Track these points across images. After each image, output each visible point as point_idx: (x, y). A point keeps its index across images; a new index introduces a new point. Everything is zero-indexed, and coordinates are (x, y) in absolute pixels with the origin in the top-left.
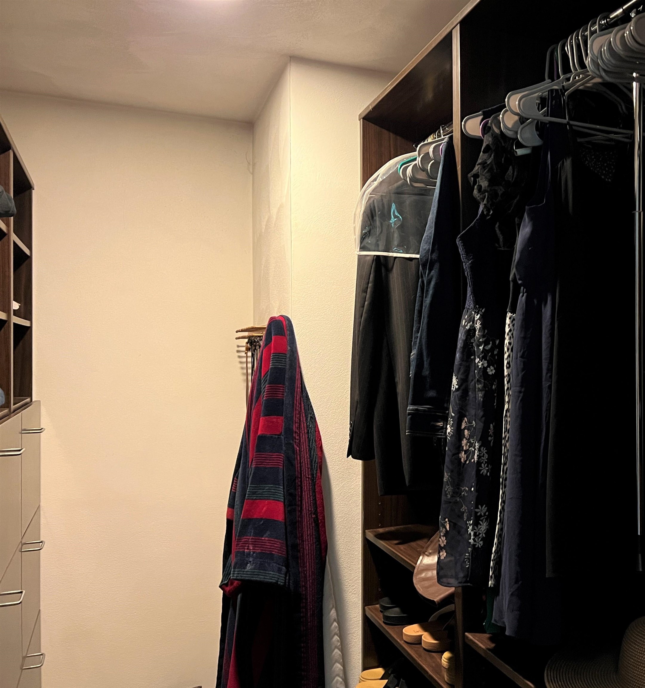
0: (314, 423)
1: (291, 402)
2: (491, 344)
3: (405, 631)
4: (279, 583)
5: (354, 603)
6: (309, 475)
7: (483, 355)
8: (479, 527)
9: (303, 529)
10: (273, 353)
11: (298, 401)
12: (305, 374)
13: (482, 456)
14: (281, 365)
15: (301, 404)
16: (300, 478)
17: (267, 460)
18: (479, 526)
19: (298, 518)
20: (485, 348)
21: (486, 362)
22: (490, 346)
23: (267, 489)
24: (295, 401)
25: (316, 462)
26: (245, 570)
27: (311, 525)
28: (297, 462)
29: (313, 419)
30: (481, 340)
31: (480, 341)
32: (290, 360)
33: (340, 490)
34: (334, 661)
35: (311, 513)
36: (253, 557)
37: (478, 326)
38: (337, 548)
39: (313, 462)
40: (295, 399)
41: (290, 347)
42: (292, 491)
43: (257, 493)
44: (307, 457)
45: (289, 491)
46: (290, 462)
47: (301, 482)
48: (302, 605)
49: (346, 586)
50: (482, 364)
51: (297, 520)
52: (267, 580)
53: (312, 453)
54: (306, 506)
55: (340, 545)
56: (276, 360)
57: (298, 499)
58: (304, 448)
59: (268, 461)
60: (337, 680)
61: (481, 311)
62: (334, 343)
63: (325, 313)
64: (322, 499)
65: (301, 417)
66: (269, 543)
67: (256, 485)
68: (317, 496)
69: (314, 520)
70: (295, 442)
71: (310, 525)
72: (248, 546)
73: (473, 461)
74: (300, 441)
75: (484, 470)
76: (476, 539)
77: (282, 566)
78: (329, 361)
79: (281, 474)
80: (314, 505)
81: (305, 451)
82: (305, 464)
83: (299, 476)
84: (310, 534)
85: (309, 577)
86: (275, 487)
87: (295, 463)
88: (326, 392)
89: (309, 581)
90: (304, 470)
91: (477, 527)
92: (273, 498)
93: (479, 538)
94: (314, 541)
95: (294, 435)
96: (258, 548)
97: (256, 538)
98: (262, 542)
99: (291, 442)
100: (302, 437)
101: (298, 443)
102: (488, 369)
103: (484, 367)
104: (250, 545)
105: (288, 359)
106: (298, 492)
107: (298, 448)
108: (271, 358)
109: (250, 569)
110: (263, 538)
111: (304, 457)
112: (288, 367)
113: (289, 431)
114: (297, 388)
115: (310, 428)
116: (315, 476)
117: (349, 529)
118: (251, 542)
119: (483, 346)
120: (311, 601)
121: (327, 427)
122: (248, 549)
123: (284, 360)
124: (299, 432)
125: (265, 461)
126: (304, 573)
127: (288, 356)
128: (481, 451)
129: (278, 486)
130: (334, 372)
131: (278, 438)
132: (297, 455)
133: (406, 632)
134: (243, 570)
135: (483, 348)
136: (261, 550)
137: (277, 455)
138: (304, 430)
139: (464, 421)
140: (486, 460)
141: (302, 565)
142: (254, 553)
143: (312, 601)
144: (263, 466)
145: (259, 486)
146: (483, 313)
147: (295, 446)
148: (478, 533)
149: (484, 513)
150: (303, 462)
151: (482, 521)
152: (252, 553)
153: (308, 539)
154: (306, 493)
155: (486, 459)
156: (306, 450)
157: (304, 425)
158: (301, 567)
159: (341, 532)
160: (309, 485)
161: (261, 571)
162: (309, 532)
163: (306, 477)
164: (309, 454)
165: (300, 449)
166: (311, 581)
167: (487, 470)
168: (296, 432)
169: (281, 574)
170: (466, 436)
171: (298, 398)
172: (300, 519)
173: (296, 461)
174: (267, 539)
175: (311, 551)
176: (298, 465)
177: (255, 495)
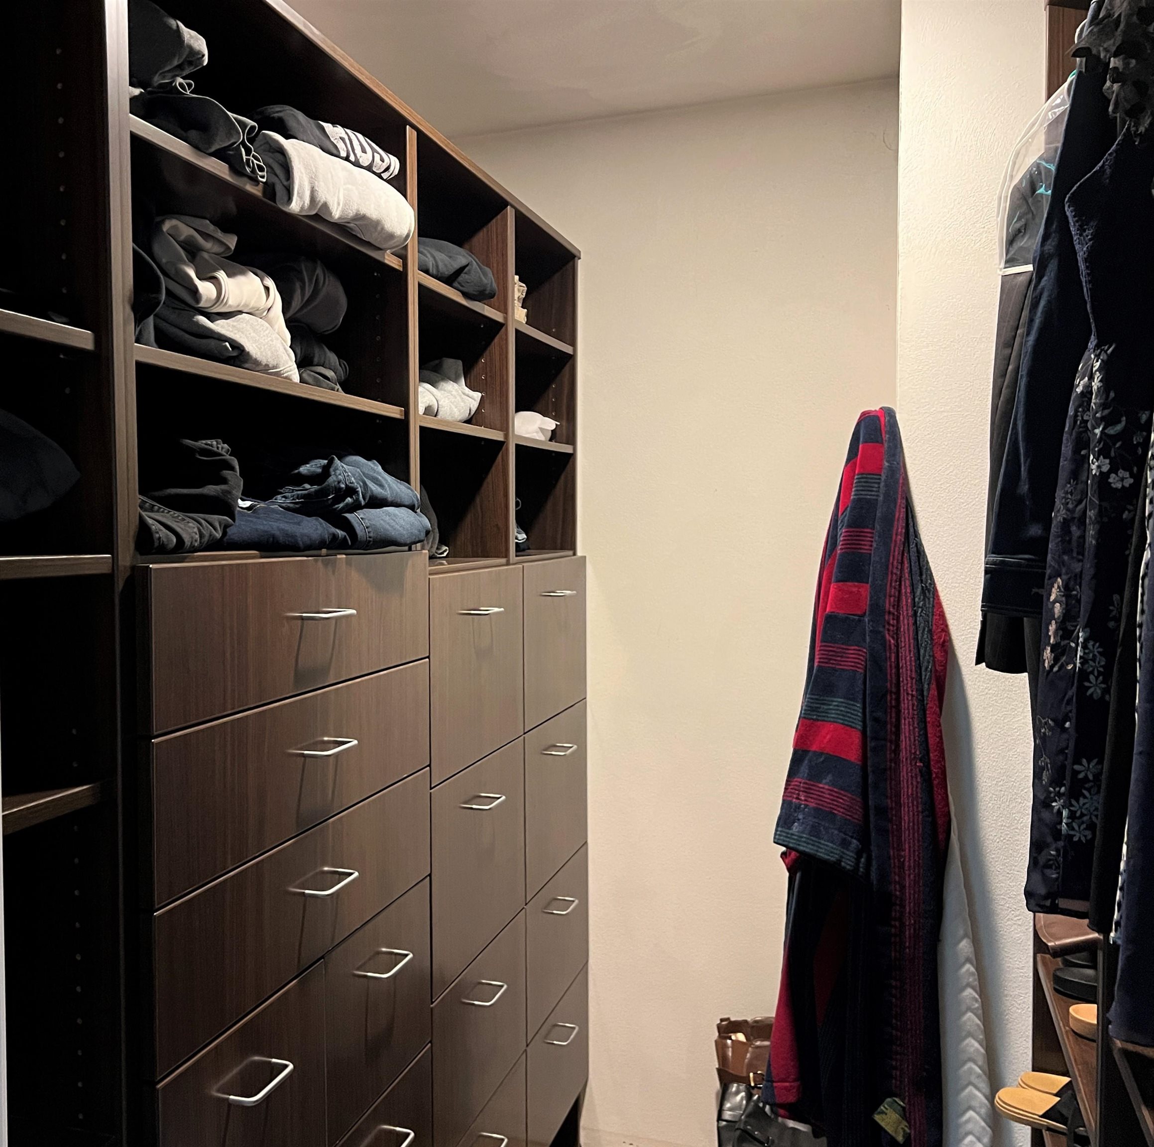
0: (931, 599)
1: (883, 560)
2: (1123, 423)
3: (1074, 1010)
4: (843, 864)
5: (1019, 942)
6: (912, 691)
7: (1101, 446)
8: (1082, 801)
9: (900, 783)
10: (858, 475)
11: (896, 558)
12: (921, 511)
13: (1091, 660)
14: (871, 495)
15: (902, 563)
16: (895, 693)
17: (838, 656)
18: (1081, 799)
19: (891, 762)
20: (1106, 431)
21: (1107, 461)
22: (1119, 427)
23: (835, 706)
24: (891, 558)
25: (929, 669)
26: (791, 832)
27: (914, 779)
28: (891, 666)
29: (929, 592)
30: (1098, 415)
31: (1098, 418)
32: (886, 486)
33: (989, 727)
34: (964, 1034)
35: (915, 758)
36: (804, 814)
37: (1096, 384)
38: (982, 833)
39: (923, 669)
40: (892, 554)
41: (888, 462)
42: (879, 714)
43: (820, 710)
44: (911, 657)
45: (874, 714)
46: (876, 662)
47: (898, 700)
48: (893, 914)
49: (1000, 907)
50: (1099, 467)
51: (888, 767)
52: (821, 855)
53: (922, 651)
54: (906, 744)
55: (990, 829)
56: (863, 486)
57: (891, 730)
58: (905, 642)
59: (839, 659)
60: (971, 1069)
61: (1106, 352)
62: (979, 452)
63: (963, 397)
64: (941, 737)
65: (903, 587)
66: (829, 794)
67: (816, 697)
68: (930, 730)
69: (921, 771)
70: (889, 630)
71: (912, 780)
72: (798, 794)
73: (1070, 667)
74: (898, 629)
75: (1095, 689)
76: (1075, 825)
77: (852, 837)
78: (969, 486)
79: (860, 682)
80: (921, 745)
81: (907, 646)
82: (907, 670)
83: (894, 690)
84: (912, 794)
85: (909, 870)
86: (847, 704)
87: (886, 667)
88: (961, 544)
89: (909, 876)
90: (905, 681)
91: (1078, 801)
92: (842, 722)
93: (1083, 823)
94: (920, 809)
95: (887, 617)
96: (812, 801)
97: (812, 783)
98: (819, 791)
99: (881, 629)
100: (903, 622)
101: (893, 631)
102: (1113, 475)
103: (1101, 472)
104: (801, 793)
105: (882, 484)
106: (891, 718)
107: (892, 641)
108: (855, 481)
109: (798, 832)
110: (821, 785)
111: (905, 658)
112: (881, 498)
113: (877, 610)
114: (896, 534)
115: (919, 607)
116: (925, 693)
117: (1007, 803)
118: (803, 787)
119: (1101, 429)
120: (912, 911)
121: (963, 609)
122: (797, 798)
123: (876, 486)
124: (896, 613)
125: (834, 658)
126: (899, 861)
127: (883, 478)
128: (1088, 649)
129: (852, 703)
130: (978, 507)
131: (860, 621)
132: (890, 653)
133: (1076, 1013)
134: (787, 831)
135: (1102, 432)
136: (816, 804)
137: (854, 650)
138: (906, 611)
139: (1056, 586)
140: (1101, 669)
141: (895, 846)
142: (806, 806)
143: (914, 913)
144: (830, 665)
145: (822, 698)
146: (1109, 356)
147: (887, 636)
148: (1078, 814)
149: (1094, 776)
150: (902, 666)
151: (1089, 790)
152: (802, 806)
153: (908, 803)
154: (907, 722)
155: (1101, 666)
156: (910, 646)
157: (907, 602)
158: (894, 848)
159: (990, 805)
160: (913, 709)
161: (812, 838)
162: (910, 791)
163: (908, 694)
164: (914, 654)
165: (897, 642)
166: (912, 876)
167: (1104, 689)
168: (889, 613)
169: (848, 850)
170: (1056, 616)
171: (896, 553)
172: (893, 765)
173: (889, 663)
174: (827, 787)
175: (914, 824)
176: (891, 670)
177: (815, 713)
